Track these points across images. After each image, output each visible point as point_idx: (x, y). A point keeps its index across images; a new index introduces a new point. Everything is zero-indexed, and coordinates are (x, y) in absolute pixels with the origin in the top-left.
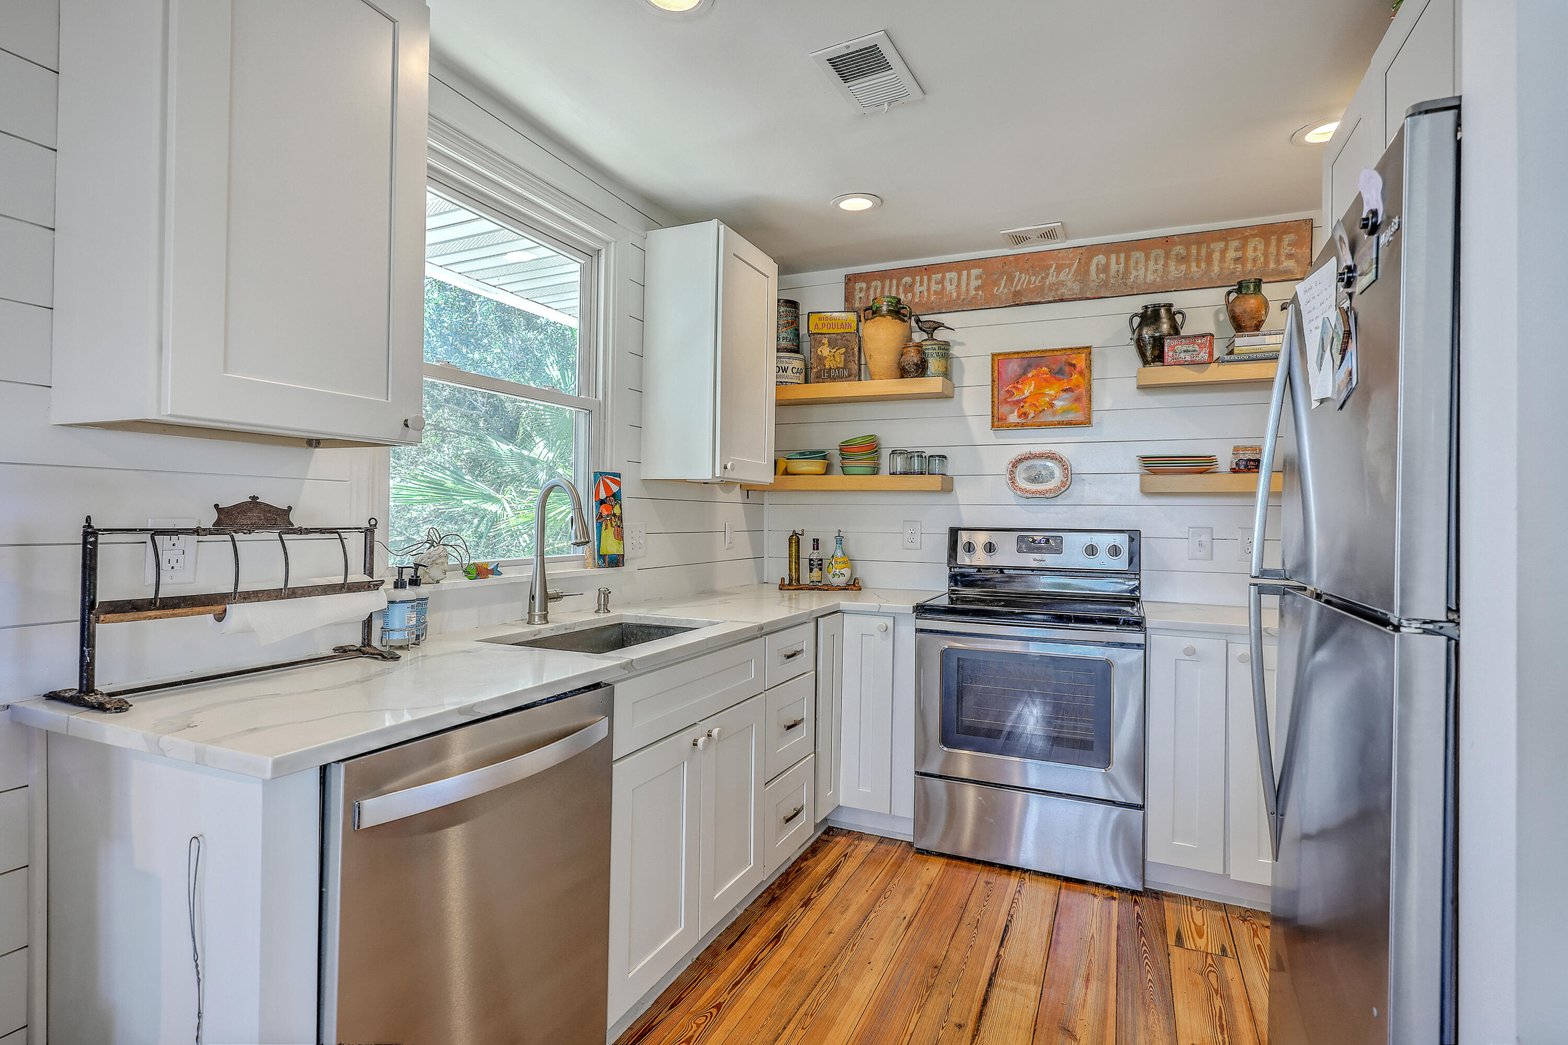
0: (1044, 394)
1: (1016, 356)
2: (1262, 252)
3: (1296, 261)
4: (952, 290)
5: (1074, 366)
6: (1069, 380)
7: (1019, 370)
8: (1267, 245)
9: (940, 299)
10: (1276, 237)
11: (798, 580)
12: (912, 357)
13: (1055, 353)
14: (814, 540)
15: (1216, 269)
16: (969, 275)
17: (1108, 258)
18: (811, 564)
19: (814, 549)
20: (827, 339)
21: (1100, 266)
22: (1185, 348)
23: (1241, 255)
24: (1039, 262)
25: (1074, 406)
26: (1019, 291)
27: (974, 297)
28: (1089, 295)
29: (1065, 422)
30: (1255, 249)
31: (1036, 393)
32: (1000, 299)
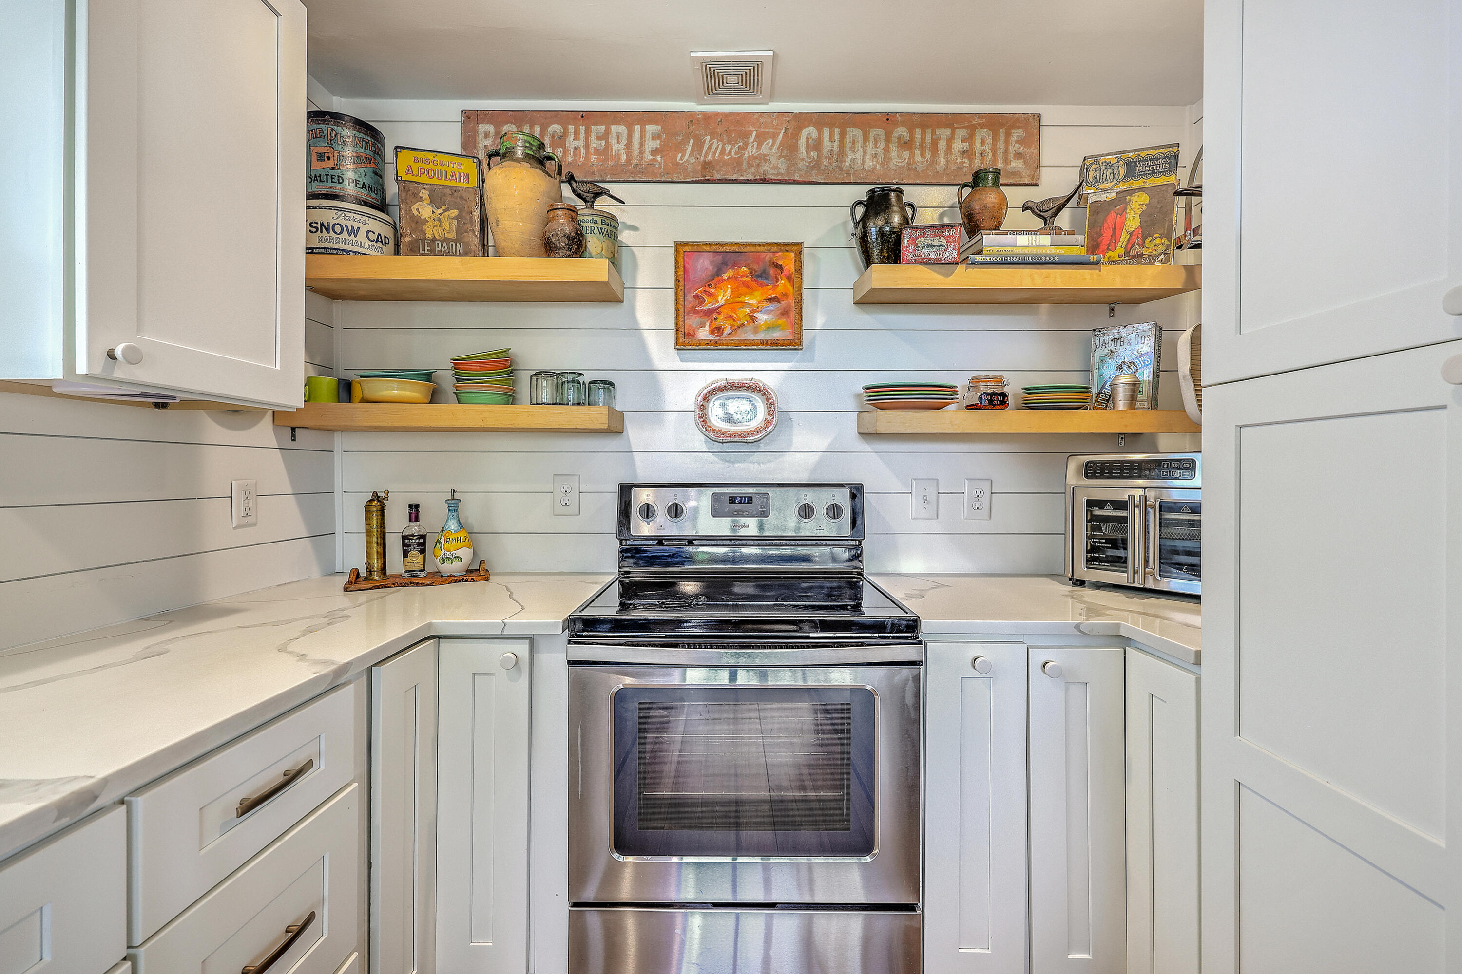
0: (744, 304)
1: (707, 248)
2: (990, 146)
3: (1025, 163)
4: (619, 150)
5: (780, 267)
6: (775, 287)
7: (710, 268)
8: (995, 139)
9: (603, 161)
10: (1004, 131)
11: (383, 570)
12: (562, 225)
13: (758, 248)
14: (410, 506)
15: (942, 161)
16: (643, 132)
17: (820, 132)
18: (404, 545)
19: (410, 521)
20: (427, 192)
21: (810, 141)
22: (930, 242)
23: (968, 147)
24: (735, 126)
25: (780, 322)
26: (710, 163)
27: (651, 164)
28: (797, 178)
29: (770, 342)
30: (983, 142)
31: (732, 301)
32: (685, 169)
